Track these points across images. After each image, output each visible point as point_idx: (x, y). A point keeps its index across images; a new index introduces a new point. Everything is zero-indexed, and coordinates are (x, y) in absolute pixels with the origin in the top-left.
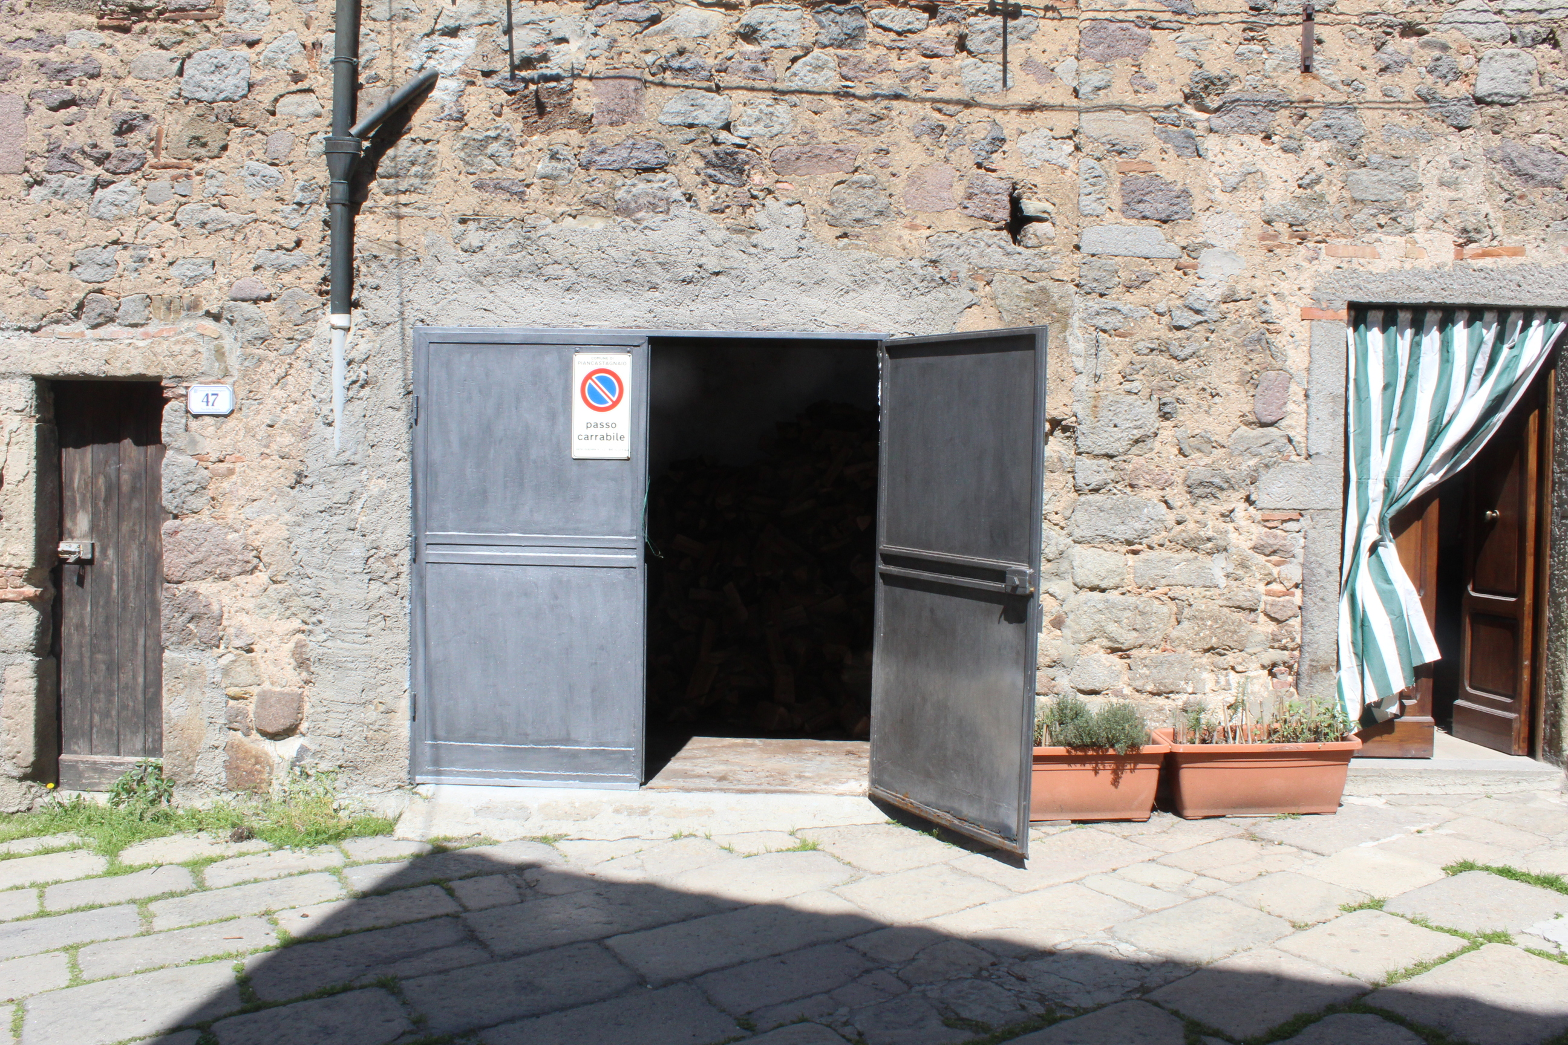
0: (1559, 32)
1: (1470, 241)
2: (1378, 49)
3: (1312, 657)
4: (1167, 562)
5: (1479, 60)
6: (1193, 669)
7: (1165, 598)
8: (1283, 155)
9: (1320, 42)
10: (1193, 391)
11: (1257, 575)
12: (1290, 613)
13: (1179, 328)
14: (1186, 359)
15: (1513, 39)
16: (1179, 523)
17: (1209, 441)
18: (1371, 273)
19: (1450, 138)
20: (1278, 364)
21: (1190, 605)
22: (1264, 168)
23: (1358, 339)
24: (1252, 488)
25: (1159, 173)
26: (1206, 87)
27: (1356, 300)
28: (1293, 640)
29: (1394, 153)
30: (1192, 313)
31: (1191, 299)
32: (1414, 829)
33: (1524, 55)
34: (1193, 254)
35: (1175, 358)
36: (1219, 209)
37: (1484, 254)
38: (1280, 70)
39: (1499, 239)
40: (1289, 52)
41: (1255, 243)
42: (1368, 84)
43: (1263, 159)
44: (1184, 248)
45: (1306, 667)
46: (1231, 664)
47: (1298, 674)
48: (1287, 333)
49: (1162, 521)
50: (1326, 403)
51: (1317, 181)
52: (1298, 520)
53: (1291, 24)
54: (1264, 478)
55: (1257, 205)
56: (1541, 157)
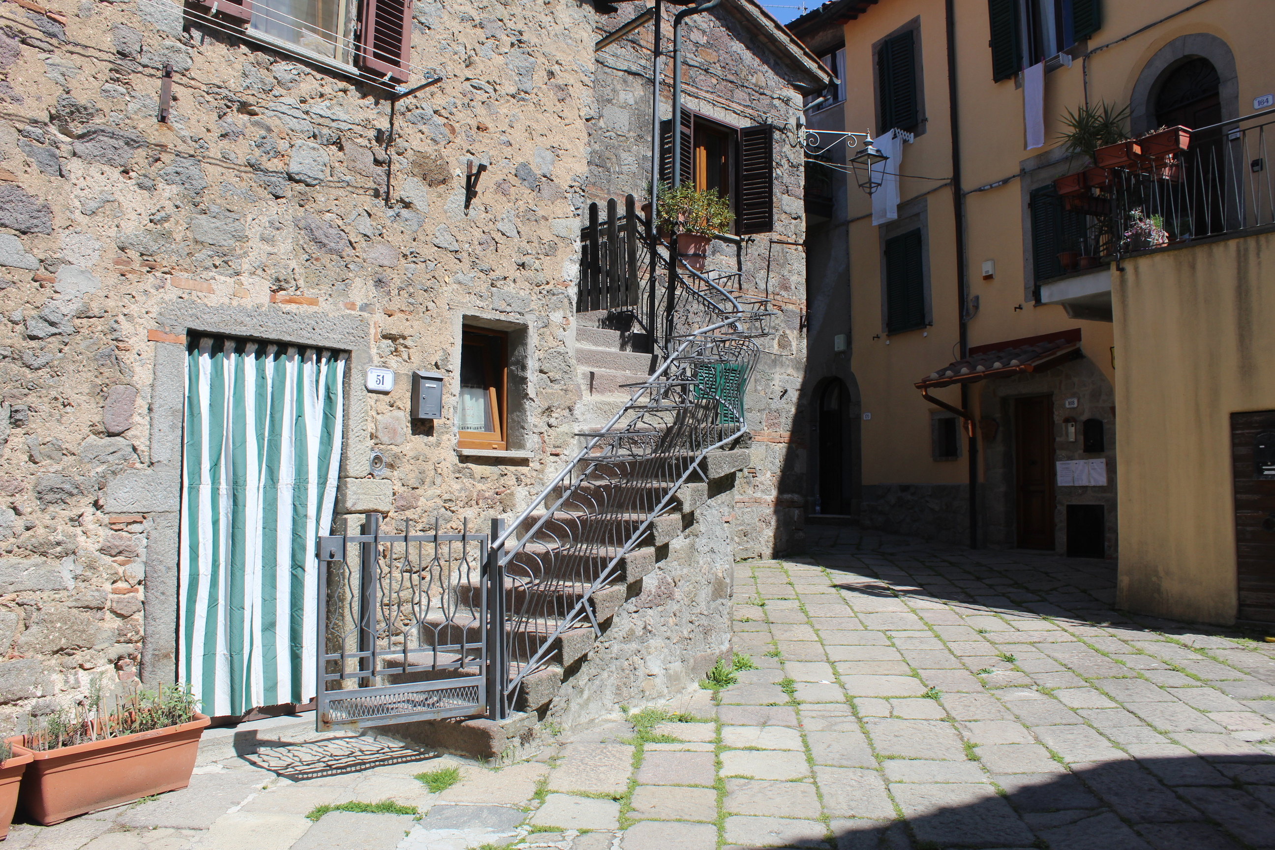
0: (343, 140)
1: (281, 289)
2: (220, 117)
3: (155, 647)
4: (15, 568)
5: (292, 146)
6: (42, 672)
7: (12, 604)
8: (138, 191)
9: (175, 99)
10: (45, 399)
11: (104, 575)
12: (135, 609)
13: (33, 338)
14: (40, 369)
15: (315, 136)
16: (28, 529)
17: (60, 449)
18: (206, 306)
19: (270, 203)
20: (127, 379)
21: (39, 609)
22: (121, 199)
23: (192, 361)
24: (100, 493)
25: (21, 184)
26: (72, 113)
27: (194, 327)
28: (137, 633)
29: (228, 206)
30: (47, 324)
31: (47, 311)
32: (260, 786)
33: (321, 151)
34: (50, 268)
35: (28, 367)
36: (79, 229)
37: (290, 301)
38: (141, 114)
39: (301, 290)
40: (149, 101)
41: (110, 266)
42: (212, 145)
43: (121, 191)
44: (42, 261)
45: (150, 656)
46: (80, 662)
47: (141, 664)
48: (135, 352)
49: (10, 527)
50: (167, 417)
51: (166, 219)
52: (141, 522)
53: (152, 76)
54: (111, 484)
55: (113, 232)
56: (331, 231)
